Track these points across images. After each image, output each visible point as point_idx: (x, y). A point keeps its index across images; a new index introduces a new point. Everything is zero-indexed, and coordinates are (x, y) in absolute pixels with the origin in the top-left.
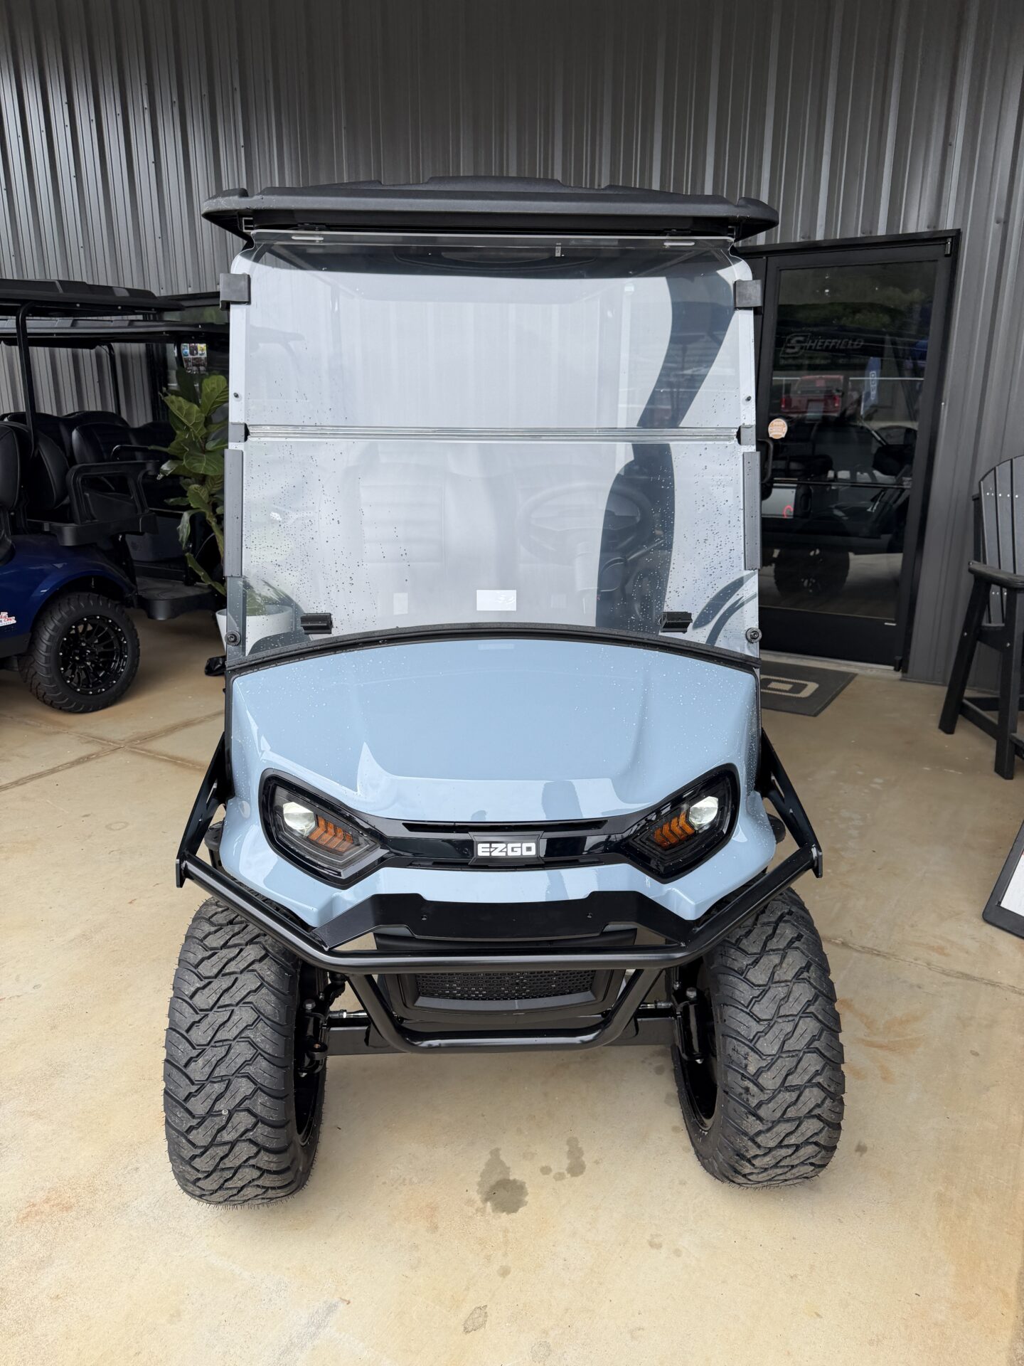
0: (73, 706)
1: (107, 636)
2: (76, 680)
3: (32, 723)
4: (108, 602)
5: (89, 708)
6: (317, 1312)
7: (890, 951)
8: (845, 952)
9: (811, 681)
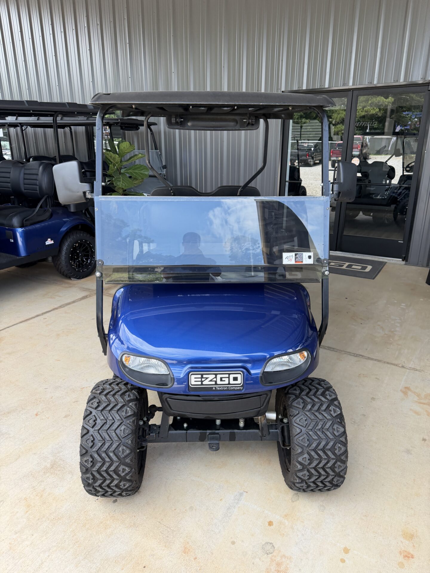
0: (75, 276)
1: (87, 248)
2: (75, 266)
3: (58, 283)
4: (87, 235)
5: (80, 277)
6: (236, 495)
7: (422, 369)
8: (403, 370)
9: (369, 265)
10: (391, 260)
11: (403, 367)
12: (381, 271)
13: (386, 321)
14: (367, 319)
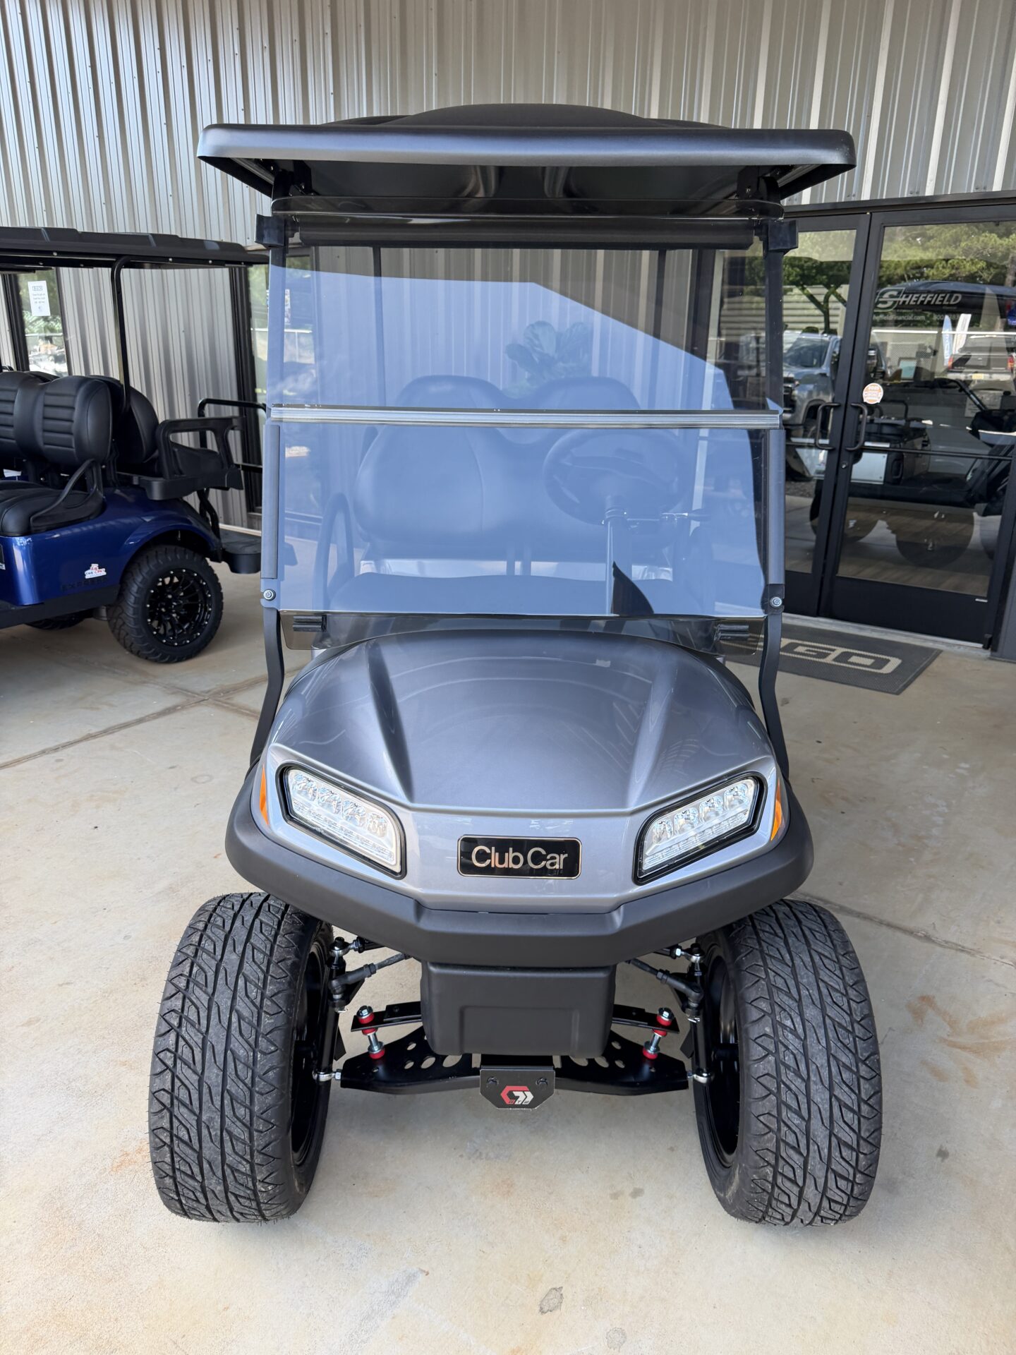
0: (158, 656)
1: (192, 589)
2: (162, 631)
3: (121, 671)
4: (194, 556)
5: (174, 659)
6: (397, 1281)
7: (975, 948)
8: (926, 944)
9: (894, 656)
10: (954, 645)
11: (927, 938)
12: (925, 672)
13: (910, 807)
14: (861, 801)
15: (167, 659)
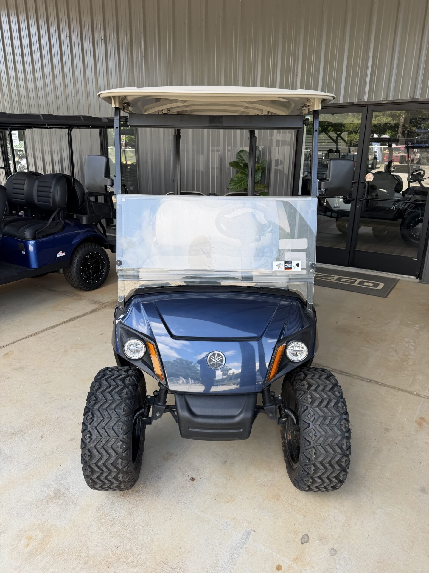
1: (98, 260)
2: (86, 277)
4: (99, 247)
6: (244, 534)
9: (381, 282)
10: (405, 277)
11: (417, 395)
12: (394, 288)
14: (380, 341)
15: (88, 289)
